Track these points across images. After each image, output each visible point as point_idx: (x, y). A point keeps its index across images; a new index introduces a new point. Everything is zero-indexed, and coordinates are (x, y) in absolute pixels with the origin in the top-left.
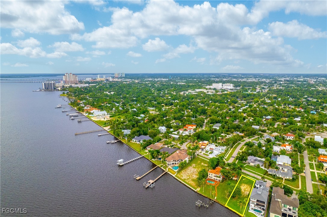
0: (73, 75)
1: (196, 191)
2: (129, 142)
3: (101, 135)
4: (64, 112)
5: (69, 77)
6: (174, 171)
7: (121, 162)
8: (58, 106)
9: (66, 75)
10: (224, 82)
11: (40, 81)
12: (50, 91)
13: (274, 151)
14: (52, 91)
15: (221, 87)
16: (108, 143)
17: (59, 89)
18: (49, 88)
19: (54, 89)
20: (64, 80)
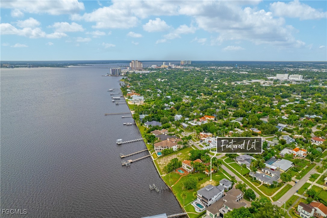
0: (139, 61)
1: (161, 176)
2: (142, 125)
3: (124, 118)
4: (112, 95)
5: (135, 64)
6: (157, 156)
7: (119, 141)
8: (110, 90)
9: (132, 62)
10: (291, 73)
11: (108, 67)
12: (115, 76)
13: (281, 154)
14: (117, 76)
15: (287, 78)
16: (125, 125)
17: (123, 74)
18: (115, 74)
19: (119, 74)
20: (130, 66)
